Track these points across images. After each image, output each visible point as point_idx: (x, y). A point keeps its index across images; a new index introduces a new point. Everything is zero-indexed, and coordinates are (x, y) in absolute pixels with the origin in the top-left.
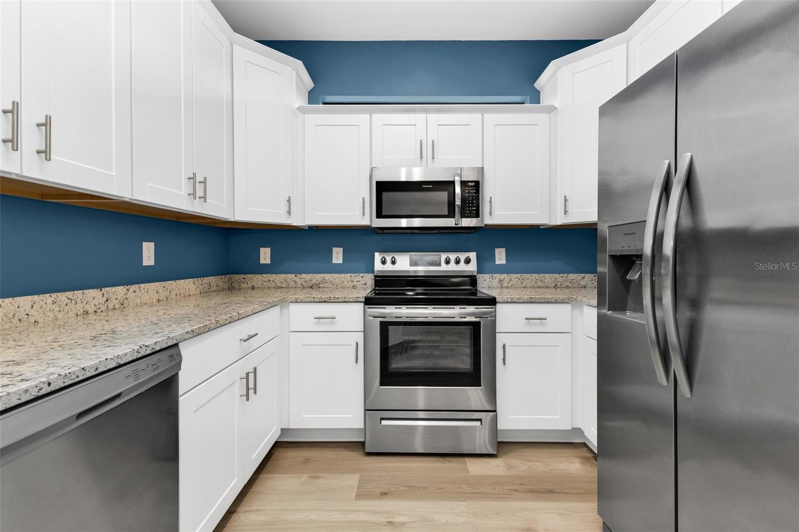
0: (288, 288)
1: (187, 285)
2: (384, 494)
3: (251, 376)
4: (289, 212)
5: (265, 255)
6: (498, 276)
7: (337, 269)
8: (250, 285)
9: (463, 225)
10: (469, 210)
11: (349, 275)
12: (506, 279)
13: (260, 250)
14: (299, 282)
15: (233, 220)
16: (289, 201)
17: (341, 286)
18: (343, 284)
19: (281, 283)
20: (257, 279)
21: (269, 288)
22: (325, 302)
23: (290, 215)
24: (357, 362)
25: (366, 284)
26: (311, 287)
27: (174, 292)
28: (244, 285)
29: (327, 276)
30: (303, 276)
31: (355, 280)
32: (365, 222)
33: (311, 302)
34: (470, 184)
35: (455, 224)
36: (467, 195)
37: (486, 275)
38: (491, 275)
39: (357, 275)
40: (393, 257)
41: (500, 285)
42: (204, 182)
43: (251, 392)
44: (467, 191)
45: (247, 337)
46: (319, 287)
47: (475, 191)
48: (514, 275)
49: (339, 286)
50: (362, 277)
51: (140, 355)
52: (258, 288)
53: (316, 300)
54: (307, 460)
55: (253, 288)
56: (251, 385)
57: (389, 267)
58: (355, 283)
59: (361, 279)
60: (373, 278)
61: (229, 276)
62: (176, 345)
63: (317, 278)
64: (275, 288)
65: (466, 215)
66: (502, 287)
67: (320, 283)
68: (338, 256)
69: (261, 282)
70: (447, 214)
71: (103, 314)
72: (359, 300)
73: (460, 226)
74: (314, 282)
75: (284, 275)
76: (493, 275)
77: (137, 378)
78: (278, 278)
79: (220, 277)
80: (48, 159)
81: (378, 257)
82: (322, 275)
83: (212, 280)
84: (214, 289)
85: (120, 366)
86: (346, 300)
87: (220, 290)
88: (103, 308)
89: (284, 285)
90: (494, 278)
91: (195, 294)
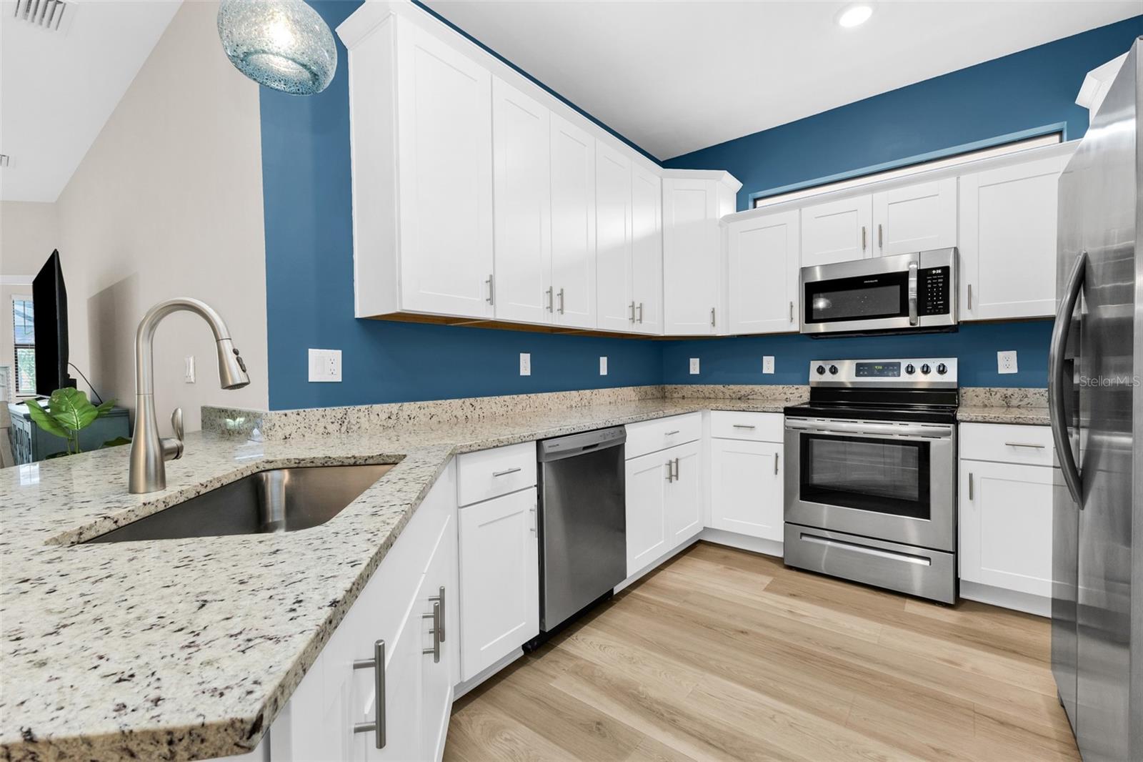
0: (716, 398)
1: (629, 392)
2: (793, 595)
3: (674, 465)
4: (713, 324)
5: (695, 366)
6: (1002, 391)
7: (768, 380)
8: (680, 395)
9: (923, 325)
10: (933, 305)
11: (781, 386)
12: (1016, 395)
13: (689, 360)
14: (728, 393)
15: (663, 335)
16: (713, 312)
17: (773, 397)
18: (775, 396)
19: (710, 393)
20: (688, 389)
21: (698, 398)
22: (744, 411)
23: (714, 325)
24: (776, 473)
25: (801, 397)
26: (739, 399)
27: (620, 397)
28: (675, 395)
29: (757, 388)
30: (732, 387)
31: (788, 392)
32: (794, 327)
33: (730, 410)
34: (934, 272)
35: (911, 324)
36: (930, 286)
37: (978, 389)
38: (988, 388)
39: (791, 386)
40: (832, 366)
41: (1004, 403)
42: (641, 307)
43: (674, 478)
44: (929, 281)
45: (670, 432)
46: (748, 399)
47: (941, 280)
48: (1032, 390)
49: (769, 398)
50: (797, 389)
51: (606, 426)
52: (687, 398)
53: (735, 409)
54: (725, 557)
55: (683, 397)
56: (674, 473)
57: (828, 378)
58: (789, 396)
59: (795, 391)
60: (809, 389)
61: (662, 386)
62: (622, 425)
63: (745, 389)
64: (703, 398)
65: (928, 311)
66: (1009, 407)
67: (749, 395)
68: (769, 365)
69: (691, 392)
70: (899, 312)
71: (580, 409)
72: (779, 410)
73: (918, 326)
74: (743, 393)
75: (712, 386)
76: (992, 389)
77: (605, 439)
78: (707, 389)
79: (654, 386)
80: (562, 313)
81: (814, 365)
82: (751, 386)
83: (647, 388)
84: (650, 396)
85: (598, 429)
86: (764, 410)
87: (654, 398)
88: (580, 405)
89: (712, 396)
90: (993, 394)
91: (634, 401)
